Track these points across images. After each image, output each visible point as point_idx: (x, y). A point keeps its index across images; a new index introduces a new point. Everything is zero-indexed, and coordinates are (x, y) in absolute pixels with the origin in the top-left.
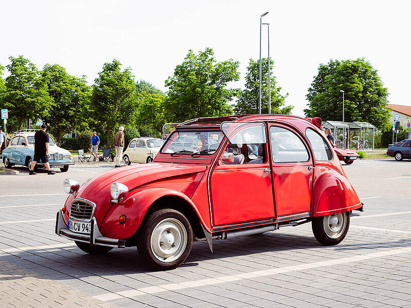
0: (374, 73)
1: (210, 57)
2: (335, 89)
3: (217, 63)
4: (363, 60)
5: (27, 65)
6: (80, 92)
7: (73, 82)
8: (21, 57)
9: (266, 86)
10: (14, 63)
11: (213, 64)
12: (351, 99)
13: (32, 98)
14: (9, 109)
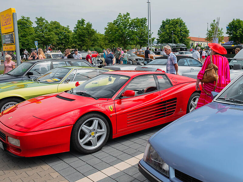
0: (184, 24)
1: (128, 17)
2: (169, 30)
3: (131, 19)
4: (180, 19)
5: (44, 21)
6: (67, 33)
7: (63, 28)
8: (41, 18)
9: (144, 30)
10: (38, 20)
11: (130, 20)
12: (176, 35)
13: (48, 36)
14: (38, 41)
